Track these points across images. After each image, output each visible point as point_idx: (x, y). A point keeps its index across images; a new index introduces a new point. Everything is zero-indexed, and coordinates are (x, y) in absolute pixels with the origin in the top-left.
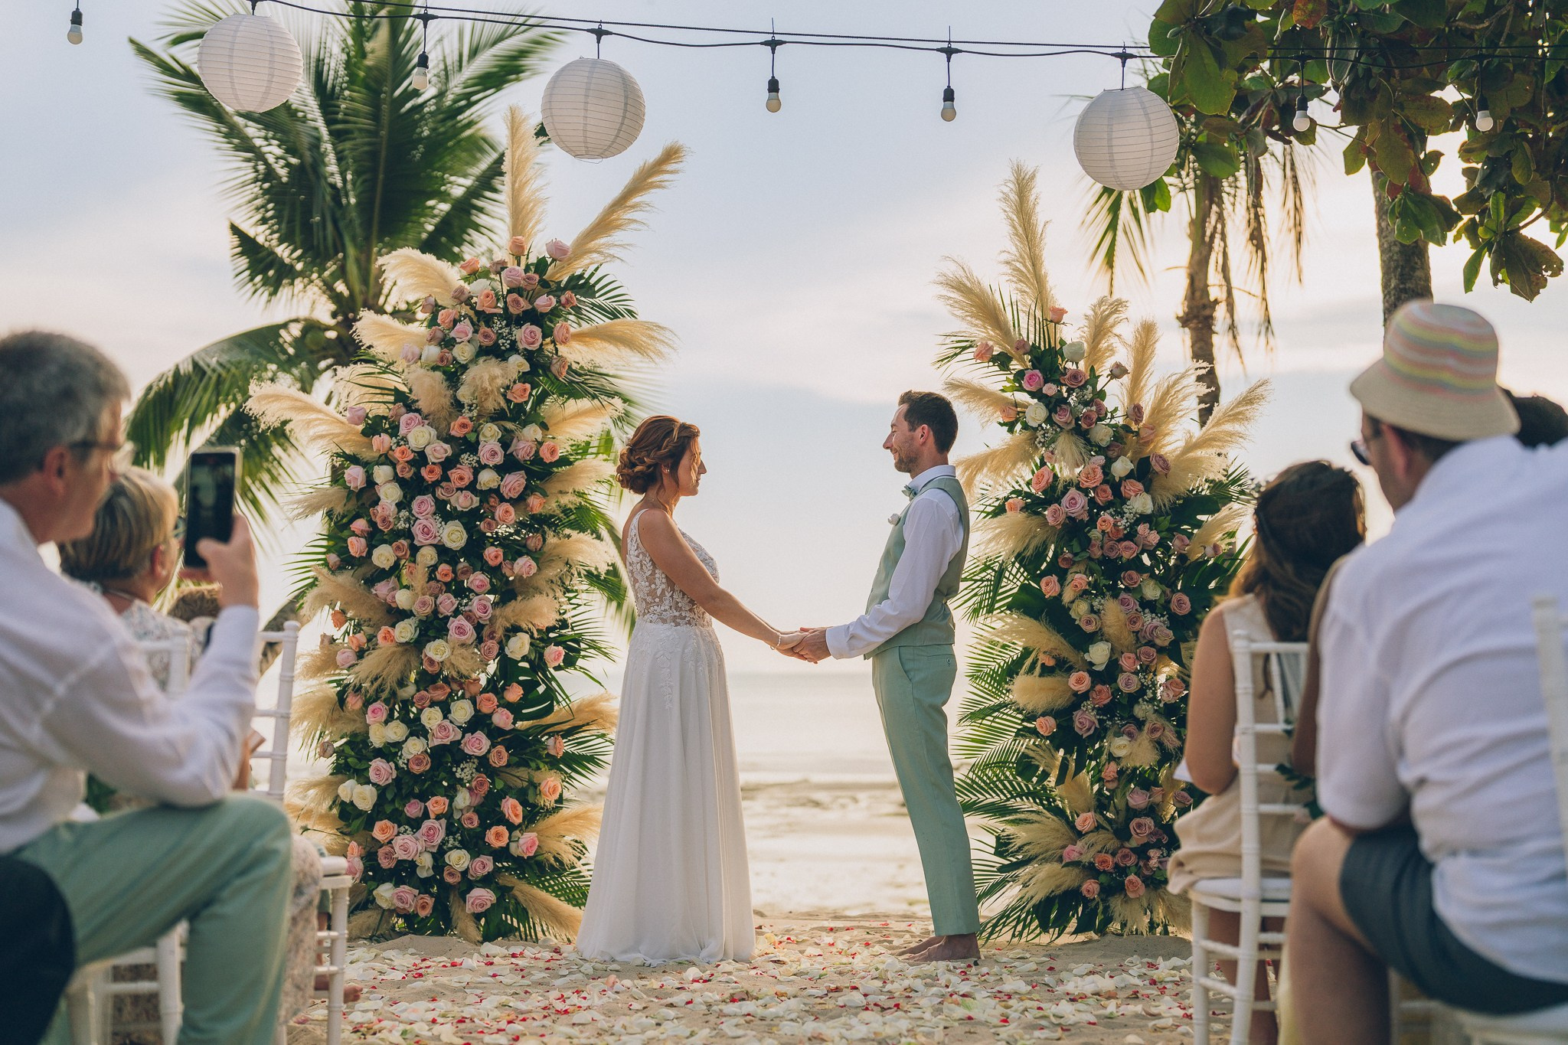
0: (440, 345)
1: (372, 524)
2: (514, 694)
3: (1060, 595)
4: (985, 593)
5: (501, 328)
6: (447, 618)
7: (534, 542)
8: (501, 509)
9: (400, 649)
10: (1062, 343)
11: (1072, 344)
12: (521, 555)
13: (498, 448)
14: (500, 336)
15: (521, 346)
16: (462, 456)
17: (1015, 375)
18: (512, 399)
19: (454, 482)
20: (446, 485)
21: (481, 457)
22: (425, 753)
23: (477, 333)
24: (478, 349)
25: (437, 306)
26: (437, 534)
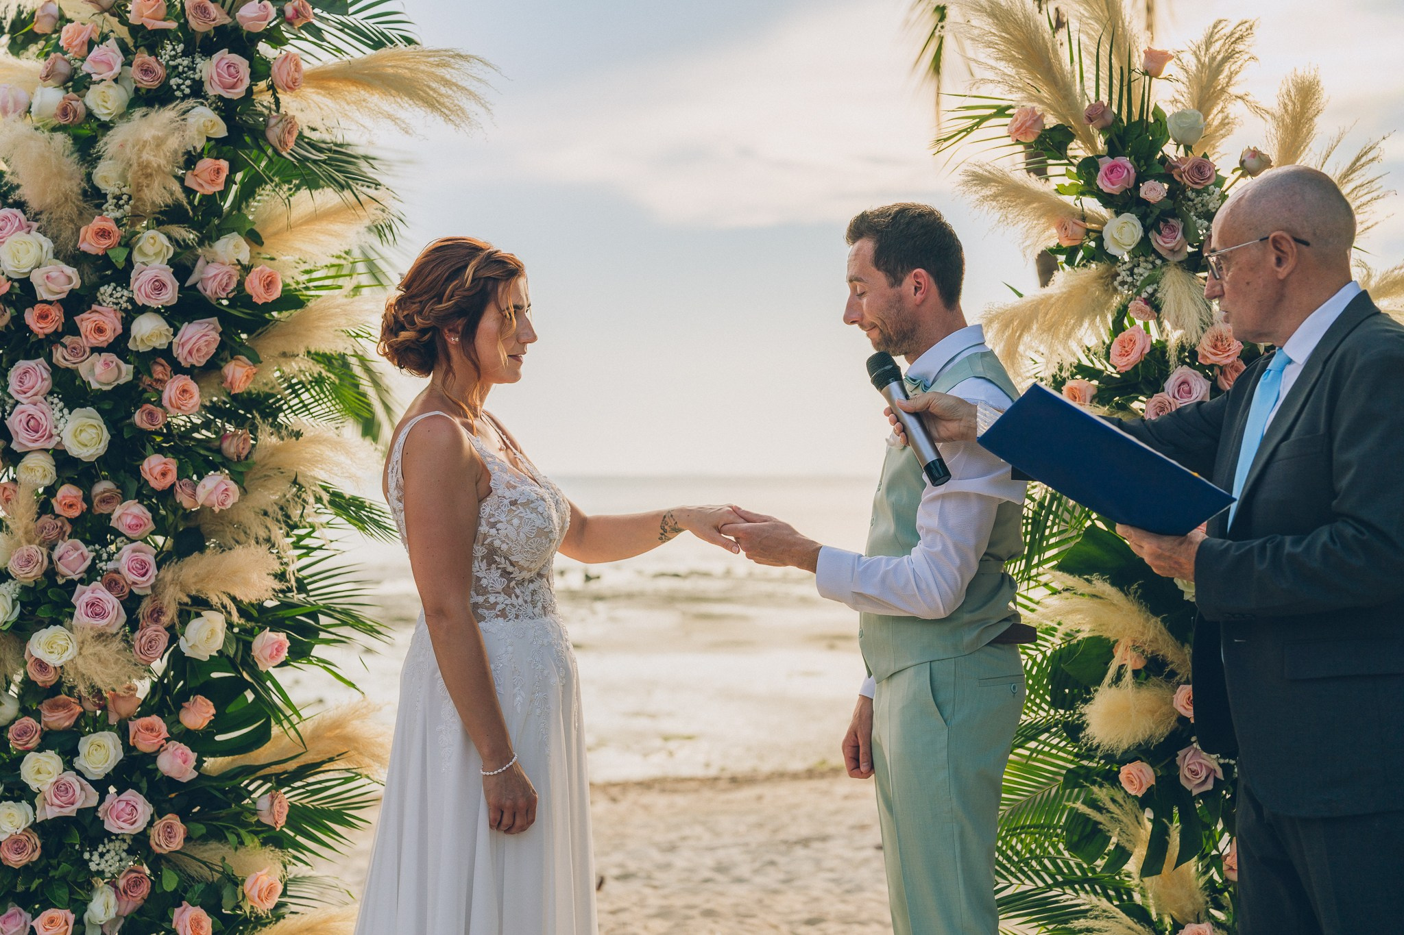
0: (63, 85)
2: (199, 714)
5: (174, 58)
6: (71, 585)
7: (235, 441)
8: (173, 387)
10: (1158, 112)
11: (1181, 115)
12: (210, 469)
13: (167, 276)
14: (173, 70)
15: (212, 90)
16: (102, 289)
17: (1079, 167)
18: (195, 187)
19: (86, 337)
20: (72, 343)
21: (136, 292)
22: (30, 830)
23: (130, 65)
24: (132, 95)
25: (63, 19)
26: (54, 432)
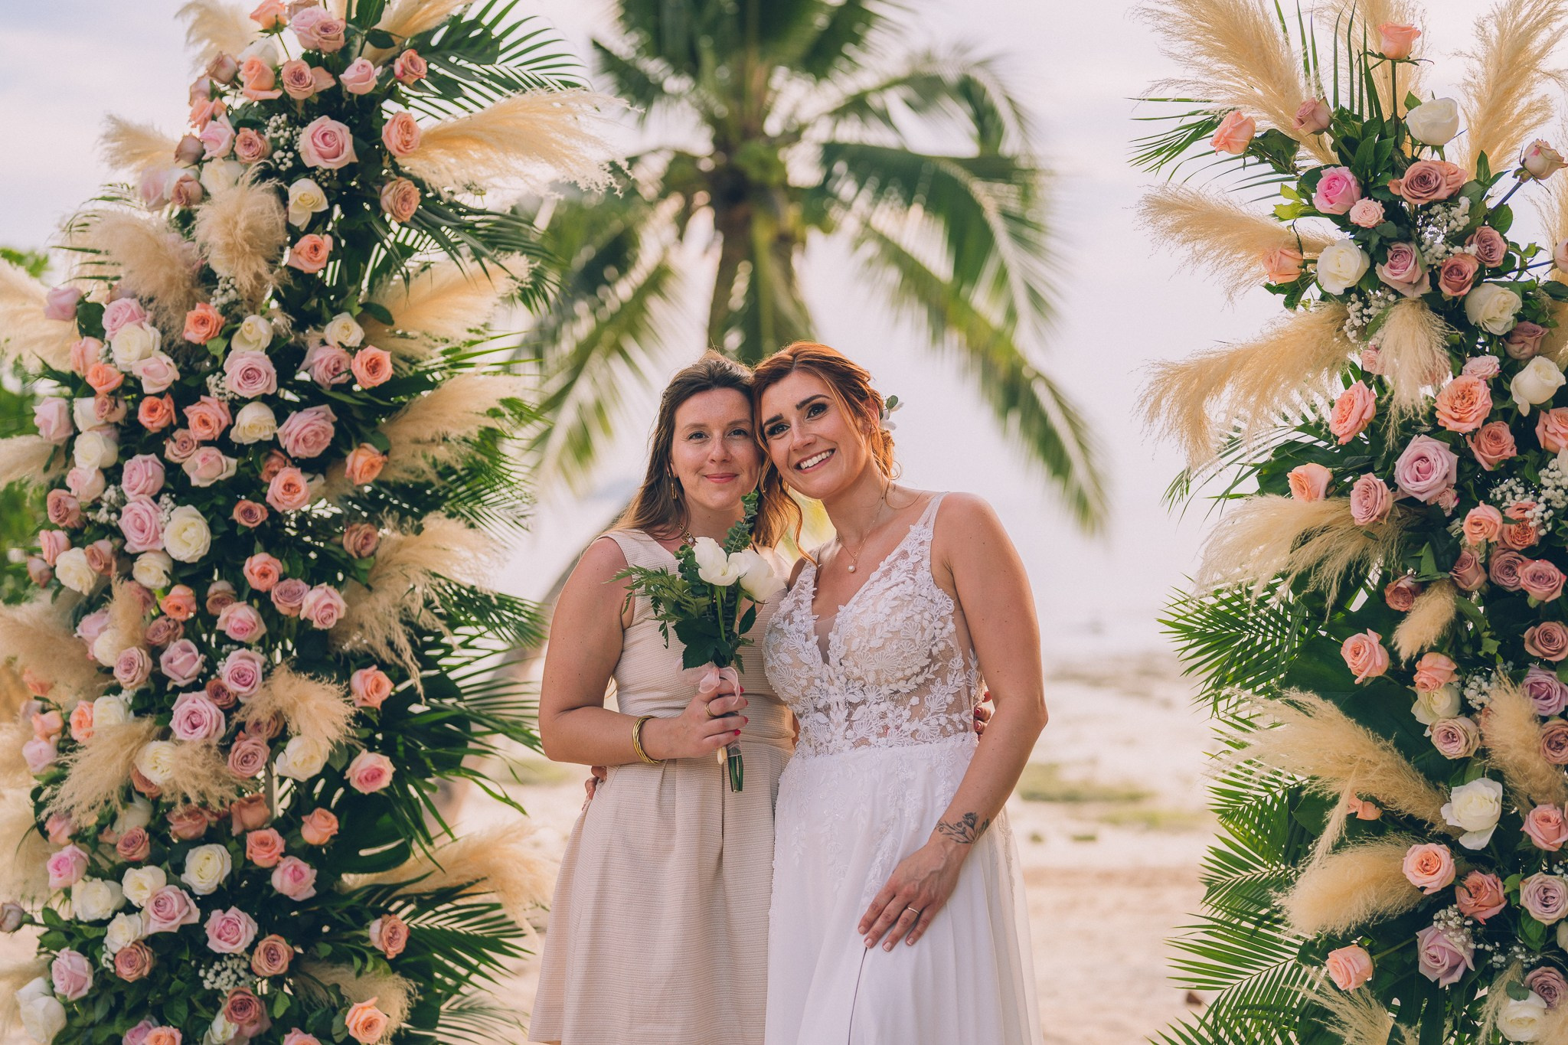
2: (320, 829)
5: (277, 129)
8: (280, 479)
10: (1412, 102)
11: (1426, 107)
14: (274, 144)
15: (310, 159)
17: (1301, 181)
18: (299, 267)
19: (194, 430)
20: (182, 436)
22: (142, 944)
25: (214, 94)
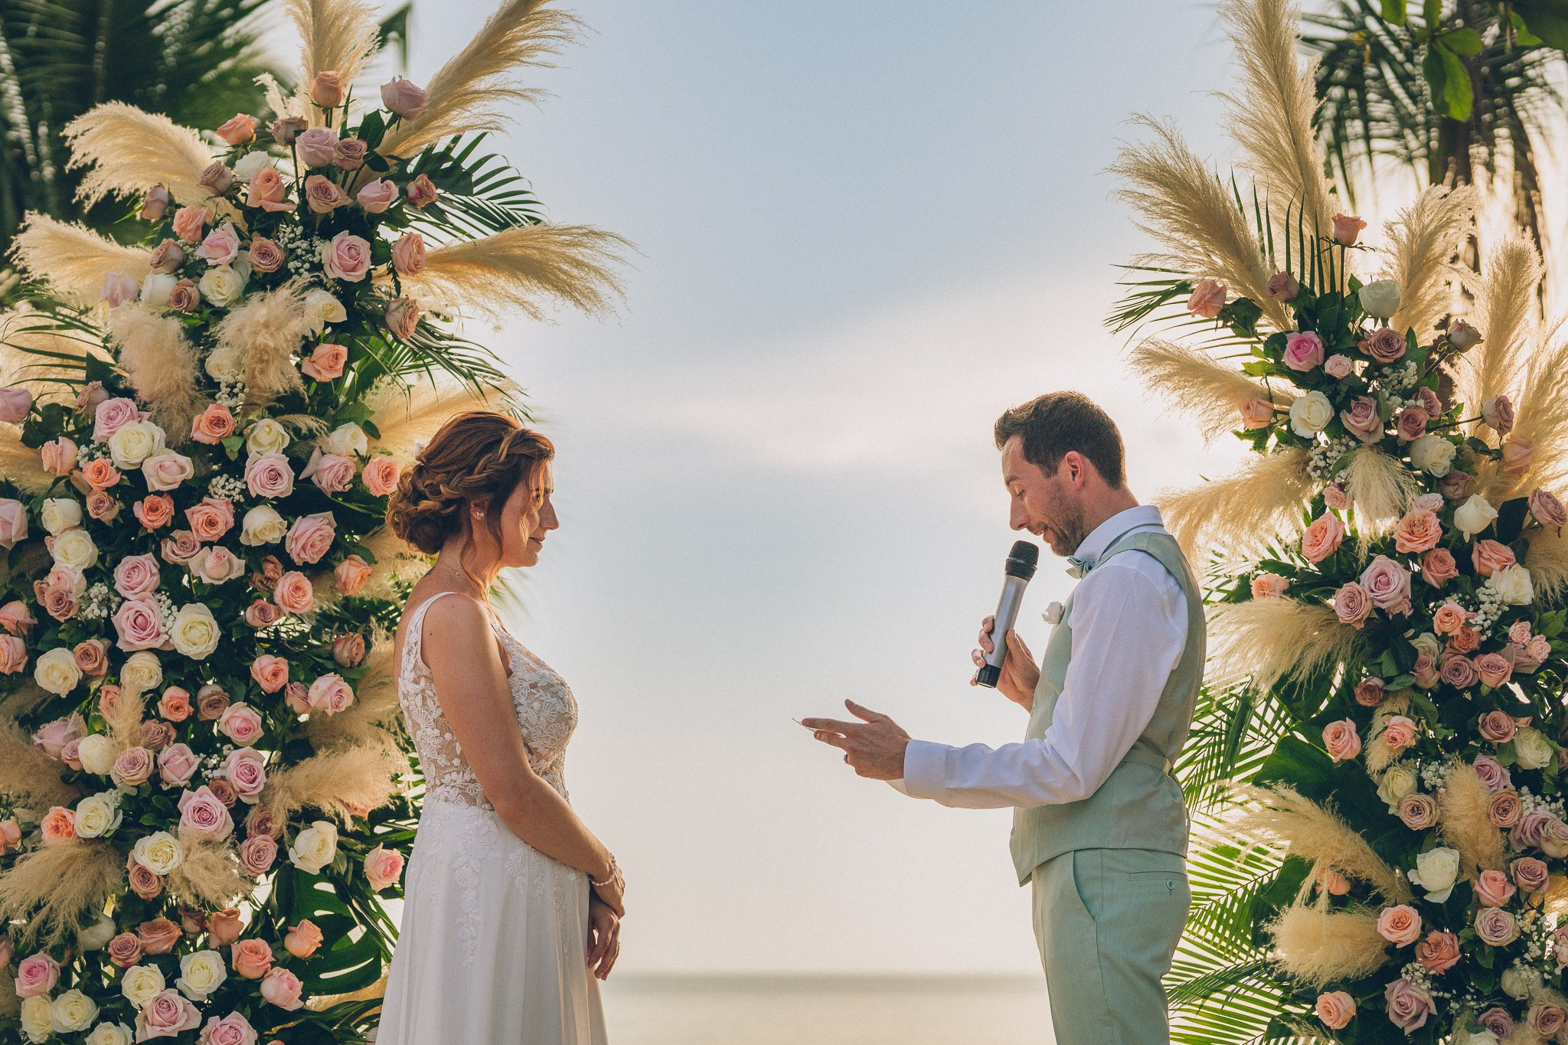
0: (175, 273)
1: (37, 610)
2: (305, 940)
3: (1362, 758)
4: (1210, 758)
5: (292, 241)
7: (347, 649)
8: (285, 584)
9: (86, 851)
10: (1355, 283)
11: (1374, 286)
12: (321, 671)
13: (283, 465)
16: (214, 481)
17: (1266, 344)
18: (313, 374)
19: (197, 531)
20: (182, 536)
21: (250, 482)
23: (247, 249)
24: (247, 280)
25: (172, 205)
26: (162, 630)
